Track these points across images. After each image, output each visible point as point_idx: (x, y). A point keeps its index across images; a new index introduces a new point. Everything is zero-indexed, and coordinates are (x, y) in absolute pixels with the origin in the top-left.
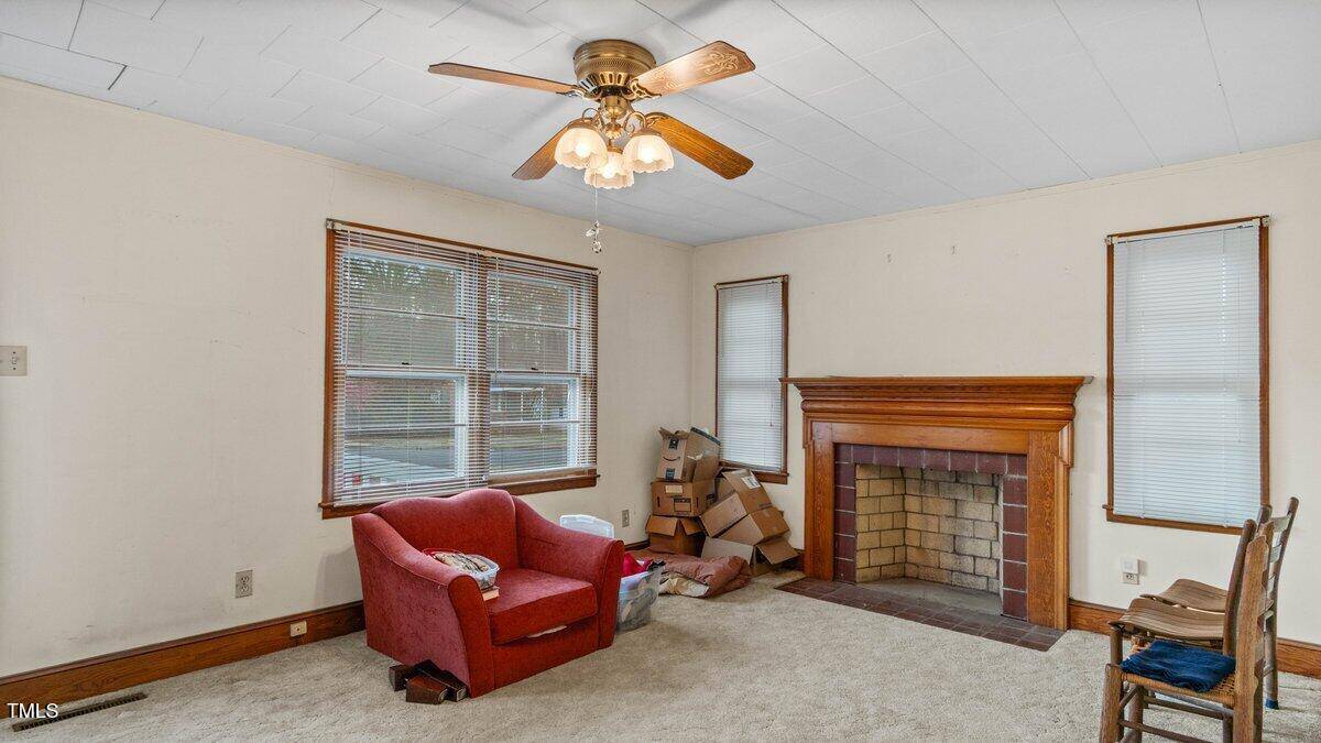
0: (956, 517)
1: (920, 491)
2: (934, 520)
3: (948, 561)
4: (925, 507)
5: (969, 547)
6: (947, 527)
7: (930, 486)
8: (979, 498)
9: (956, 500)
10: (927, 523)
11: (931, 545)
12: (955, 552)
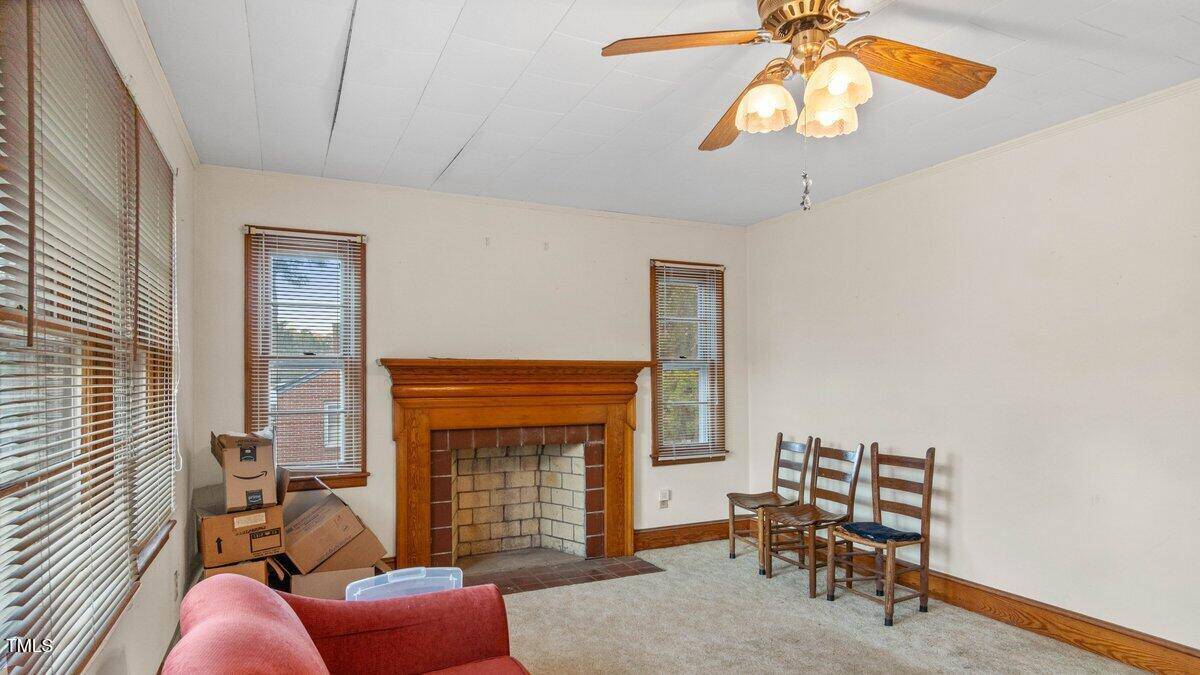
0: (505, 488)
1: (473, 470)
2: (485, 496)
3: (498, 530)
4: (476, 484)
5: (516, 512)
6: (497, 499)
7: (482, 464)
8: (524, 466)
9: (505, 473)
10: (479, 499)
11: (483, 519)
12: (504, 521)
